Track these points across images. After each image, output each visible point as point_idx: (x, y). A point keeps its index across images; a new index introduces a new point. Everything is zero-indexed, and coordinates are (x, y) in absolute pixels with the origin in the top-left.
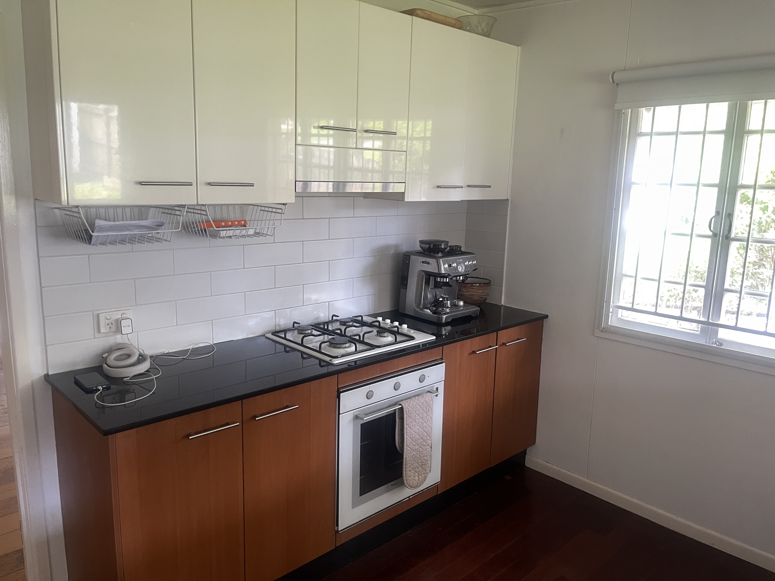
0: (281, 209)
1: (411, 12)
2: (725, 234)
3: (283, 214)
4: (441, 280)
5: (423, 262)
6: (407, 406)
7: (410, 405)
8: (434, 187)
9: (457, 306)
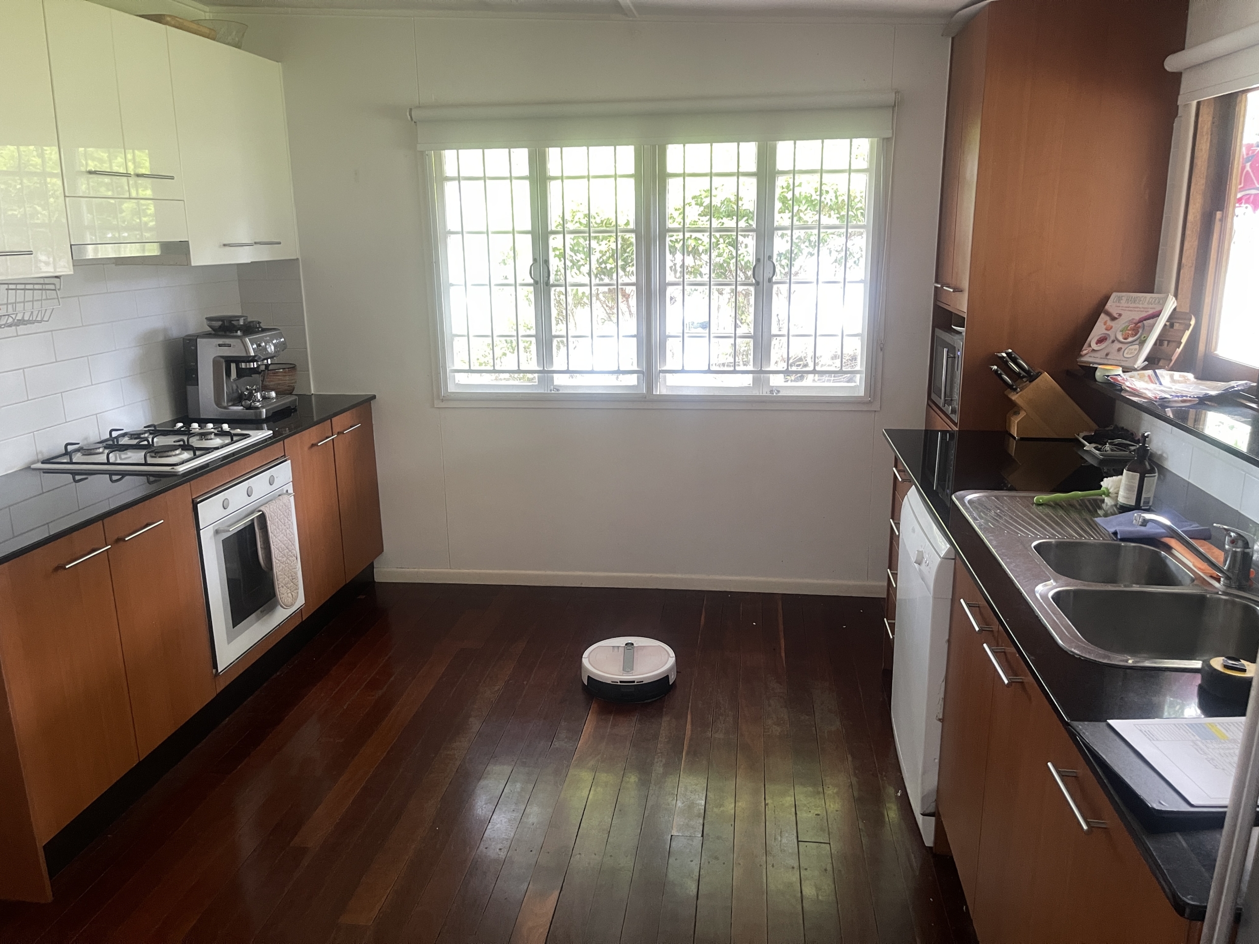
0: (54, 284)
1: (158, 18)
2: (545, 281)
3: (59, 290)
4: (246, 365)
5: (220, 345)
6: (268, 511)
7: (271, 510)
8: (220, 246)
9: (269, 398)
